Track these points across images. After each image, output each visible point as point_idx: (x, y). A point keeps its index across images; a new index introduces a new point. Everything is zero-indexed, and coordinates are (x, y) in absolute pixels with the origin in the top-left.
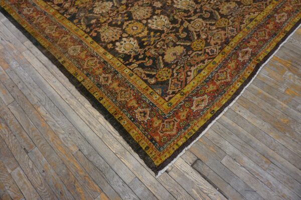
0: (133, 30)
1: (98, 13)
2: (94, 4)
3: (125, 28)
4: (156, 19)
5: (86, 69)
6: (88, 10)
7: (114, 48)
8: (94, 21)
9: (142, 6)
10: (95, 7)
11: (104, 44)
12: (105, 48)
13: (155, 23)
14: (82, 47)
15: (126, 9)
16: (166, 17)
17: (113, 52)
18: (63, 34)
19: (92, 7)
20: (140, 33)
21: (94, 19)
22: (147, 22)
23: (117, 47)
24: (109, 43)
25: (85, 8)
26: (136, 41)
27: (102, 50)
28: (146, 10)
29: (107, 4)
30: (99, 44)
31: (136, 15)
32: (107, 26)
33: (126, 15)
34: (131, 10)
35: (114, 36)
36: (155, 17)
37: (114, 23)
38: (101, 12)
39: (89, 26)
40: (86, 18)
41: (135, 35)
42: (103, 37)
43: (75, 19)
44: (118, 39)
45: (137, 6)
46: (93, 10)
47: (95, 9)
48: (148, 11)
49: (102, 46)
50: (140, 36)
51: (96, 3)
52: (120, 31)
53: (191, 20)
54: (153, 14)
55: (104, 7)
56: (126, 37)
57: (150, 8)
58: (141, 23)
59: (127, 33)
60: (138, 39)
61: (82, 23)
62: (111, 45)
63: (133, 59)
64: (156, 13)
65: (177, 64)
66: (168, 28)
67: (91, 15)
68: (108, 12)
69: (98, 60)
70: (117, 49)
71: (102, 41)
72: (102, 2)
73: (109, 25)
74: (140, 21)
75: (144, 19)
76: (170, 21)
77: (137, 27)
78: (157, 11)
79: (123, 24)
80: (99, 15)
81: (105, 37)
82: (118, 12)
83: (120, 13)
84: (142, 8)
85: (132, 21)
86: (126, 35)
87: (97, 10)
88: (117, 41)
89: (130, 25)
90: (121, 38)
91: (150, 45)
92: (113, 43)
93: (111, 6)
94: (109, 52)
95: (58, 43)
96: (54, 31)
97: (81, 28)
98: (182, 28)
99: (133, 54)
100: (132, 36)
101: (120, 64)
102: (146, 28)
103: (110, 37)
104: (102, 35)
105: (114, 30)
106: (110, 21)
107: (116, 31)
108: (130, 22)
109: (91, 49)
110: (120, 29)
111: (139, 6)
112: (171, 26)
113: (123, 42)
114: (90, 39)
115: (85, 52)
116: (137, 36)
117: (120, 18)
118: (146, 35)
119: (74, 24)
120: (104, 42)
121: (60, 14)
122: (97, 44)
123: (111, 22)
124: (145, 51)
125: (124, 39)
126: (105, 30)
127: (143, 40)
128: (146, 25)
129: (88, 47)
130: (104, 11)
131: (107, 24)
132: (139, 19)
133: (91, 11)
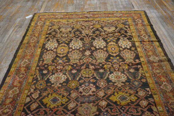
0: (115, 49)
1: (125, 75)
2: (122, 86)
3: (118, 52)
4: (99, 46)
5: (152, 46)
6: (130, 84)
7: (132, 46)
8: (132, 71)
9: (95, 59)
10: (123, 82)
11: (136, 52)
12: (136, 49)
13: (101, 45)
14: (149, 58)
15: (106, 64)
16: (93, 43)
17: (134, 45)
18: (158, 75)
19: (125, 85)
20: (113, 45)
21: (130, 72)
22: (104, 48)
23: (130, 46)
24: (133, 50)
25: (130, 88)
26: (119, 43)
27: (139, 49)
28: (96, 55)
29: (113, 78)
30: (138, 53)
31: (104, 56)
32: (126, 61)
33: (110, 60)
34: (104, 61)
35: (127, 52)
36: (97, 47)
37: (121, 60)
38: (123, 74)
39: (137, 69)
40: (135, 77)
41: (116, 45)
42: (133, 56)
43: (143, 83)
44: (126, 50)
45: (98, 61)
46: (126, 81)
47: (124, 81)
48: (97, 53)
49: (137, 52)
50: (114, 43)
51: (119, 85)
52: (122, 52)
53: (86, 35)
54: (96, 49)
55: (116, 77)
56: (122, 47)
57: (93, 54)
58: (107, 49)
59: (119, 49)
60: (117, 43)
61: (140, 75)
62: (132, 49)
63: (127, 37)
64: (94, 49)
65: (113, 26)
66: (99, 38)
67: (130, 78)
68: (118, 70)
69: (144, 46)
70: (131, 45)
71: (135, 54)
72: (115, 83)
73: (125, 60)
74: (107, 51)
75: (104, 50)
76: (94, 40)
77: (112, 48)
78: (93, 49)
79: (116, 55)
80: (125, 73)
81: (132, 55)
82: (112, 66)
83: (111, 63)
84: (97, 58)
85: (110, 53)
86: (121, 49)
87: (124, 78)
88: (128, 49)
89: (114, 52)
90: (125, 49)
91: (115, 37)
92: (130, 49)
93: (112, 74)
94: (136, 46)
95: (163, 71)
96: (164, 83)
97: (143, 71)
98: (94, 35)
99: (126, 38)
100: (118, 46)
101: (134, 39)
102: (108, 45)
103: (129, 53)
104: (133, 58)
105: (124, 56)
106: (122, 63)
107: (124, 55)
108: (112, 54)
109: (144, 54)
110: (120, 54)
111: (97, 60)
112: (97, 38)
113: (125, 46)
114: (142, 59)
115: (148, 54)
116: (116, 44)
117: (115, 61)
118: (112, 42)
119: (146, 79)
120: (135, 52)
121: (153, 98)
122: (139, 54)
123: (122, 61)
124: (119, 36)
125: (123, 47)
126: (129, 59)
127: (115, 41)
128: (106, 47)
129: (145, 56)
130: (120, 73)
131: (125, 62)
132: (106, 53)
133: (128, 80)
